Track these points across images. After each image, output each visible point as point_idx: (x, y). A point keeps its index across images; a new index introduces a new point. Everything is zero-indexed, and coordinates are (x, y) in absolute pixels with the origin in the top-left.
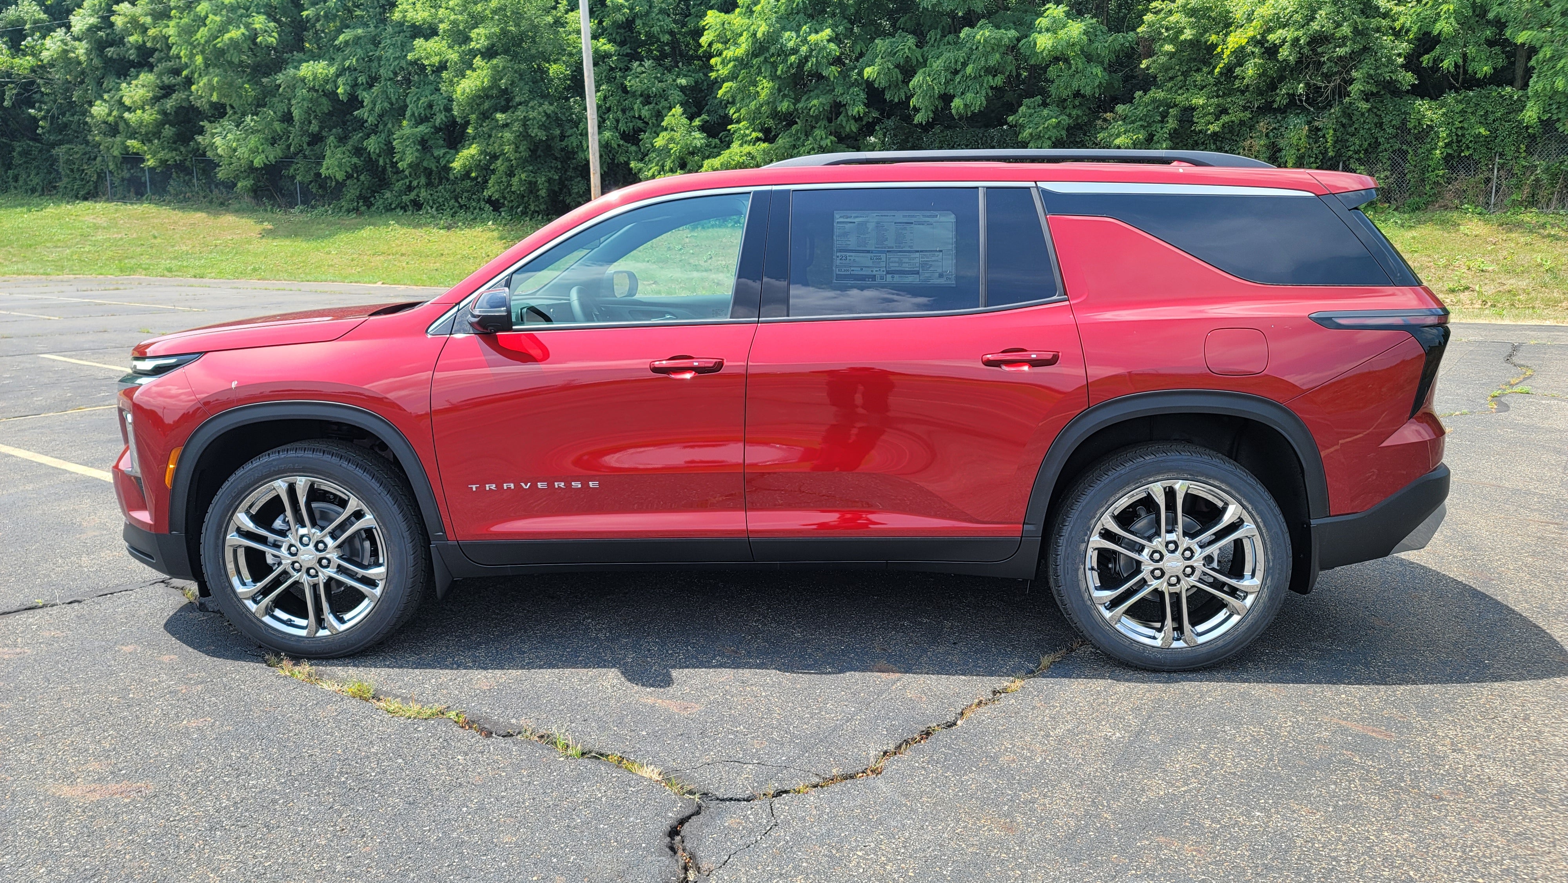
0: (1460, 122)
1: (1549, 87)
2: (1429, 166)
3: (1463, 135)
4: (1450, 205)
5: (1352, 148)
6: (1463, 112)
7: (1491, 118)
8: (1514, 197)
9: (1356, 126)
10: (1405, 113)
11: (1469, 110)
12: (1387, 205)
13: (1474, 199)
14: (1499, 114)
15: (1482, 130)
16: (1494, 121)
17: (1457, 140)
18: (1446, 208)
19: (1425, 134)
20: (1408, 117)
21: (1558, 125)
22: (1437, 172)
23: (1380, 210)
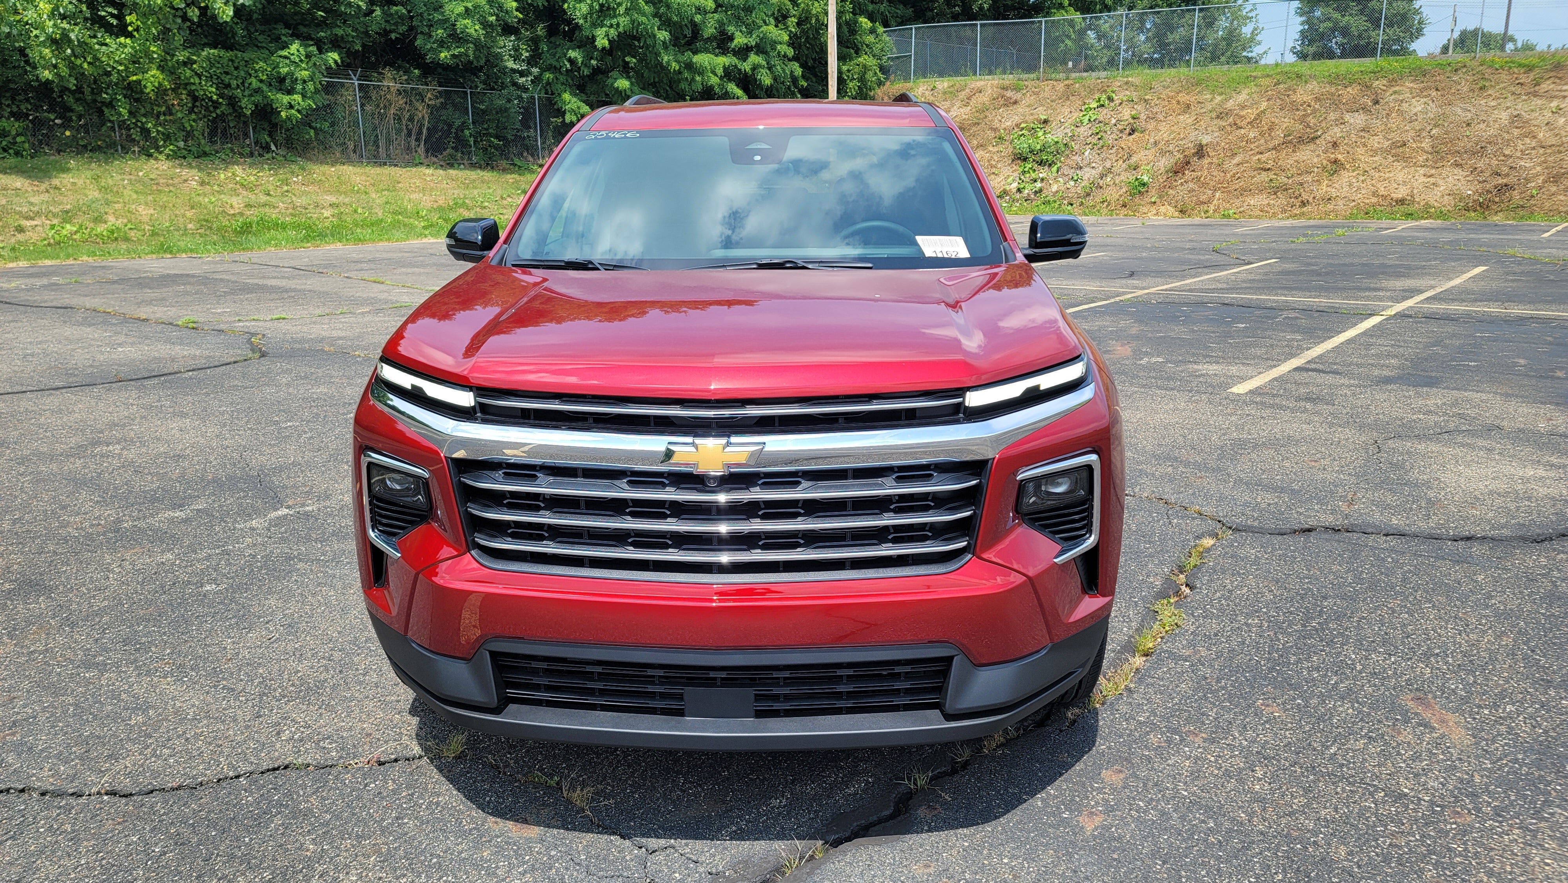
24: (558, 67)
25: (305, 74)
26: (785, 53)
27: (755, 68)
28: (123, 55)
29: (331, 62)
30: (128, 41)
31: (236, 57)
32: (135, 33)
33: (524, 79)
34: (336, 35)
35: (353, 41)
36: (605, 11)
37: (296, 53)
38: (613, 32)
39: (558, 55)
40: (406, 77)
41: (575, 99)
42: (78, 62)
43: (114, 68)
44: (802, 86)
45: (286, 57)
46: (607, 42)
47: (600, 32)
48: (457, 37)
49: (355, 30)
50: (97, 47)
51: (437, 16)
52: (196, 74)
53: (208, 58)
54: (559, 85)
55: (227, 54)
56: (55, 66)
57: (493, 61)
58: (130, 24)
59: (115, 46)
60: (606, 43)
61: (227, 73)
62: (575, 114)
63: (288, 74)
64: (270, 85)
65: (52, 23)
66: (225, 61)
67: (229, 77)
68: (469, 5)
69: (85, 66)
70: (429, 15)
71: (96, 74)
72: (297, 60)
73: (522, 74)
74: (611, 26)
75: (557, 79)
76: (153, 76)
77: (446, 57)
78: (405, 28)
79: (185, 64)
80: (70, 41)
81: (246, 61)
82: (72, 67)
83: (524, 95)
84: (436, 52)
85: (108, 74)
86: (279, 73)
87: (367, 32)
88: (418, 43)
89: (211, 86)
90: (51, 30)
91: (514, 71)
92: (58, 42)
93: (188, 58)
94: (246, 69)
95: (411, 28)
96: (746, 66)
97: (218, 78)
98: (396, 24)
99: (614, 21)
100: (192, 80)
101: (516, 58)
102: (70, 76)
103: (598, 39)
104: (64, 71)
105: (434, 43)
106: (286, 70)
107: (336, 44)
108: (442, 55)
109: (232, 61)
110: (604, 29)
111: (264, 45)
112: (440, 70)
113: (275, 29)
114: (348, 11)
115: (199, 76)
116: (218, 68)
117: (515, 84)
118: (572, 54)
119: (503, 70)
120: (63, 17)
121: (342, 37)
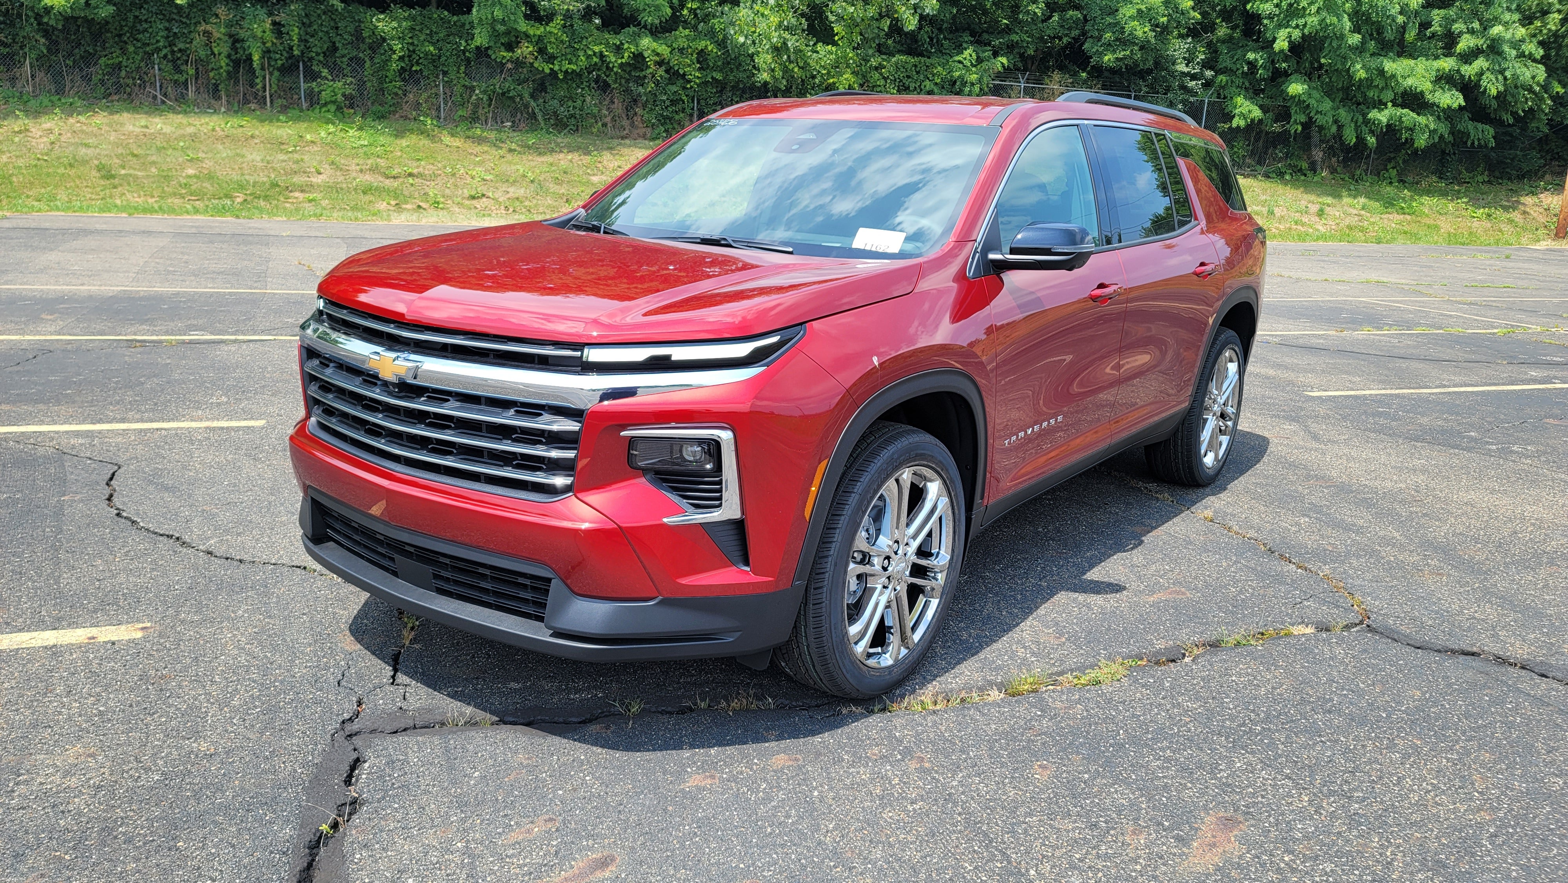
0: (410, 38)
1: (490, 16)
2: (387, 77)
3: (414, 51)
4: (410, 116)
5: (314, 50)
6: (412, 29)
7: (435, 38)
8: (460, 113)
9: (315, 27)
10: (360, 21)
11: (417, 28)
12: (352, 111)
13: (428, 112)
14: (441, 35)
15: (432, 48)
16: (438, 41)
17: (410, 55)
18: (406, 118)
19: (379, 43)
20: (363, 25)
21: (490, 52)
22: (394, 83)
23: (347, 116)
24: (1235, 70)
25: (974, 77)
26: (1530, 53)
27: (1481, 74)
28: (829, 60)
29: (999, 66)
30: (834, 49)
31: (920, 62)
32: (840, 42)
33: (1194, 83)
34: (1013, 41)
35: (1027, 47)
36: (1293, 12)
37: (968, 57)
38: (1296, 34)
39: (1236, 57)
40: (1070, 81)
41: (1248, 103)
42: (791, 66)
43: (819, 72)
44: (1558, 93)
45: (960, 62)
46: (1287, 44)
47: (1283, 34)
48: (1124, 41)
49: (1031, 36)
50: (809, 54)
51: (1109, 20)
52: (884, 78)
53: (897, 64)
54: (1234, 89)
55: (912, 60)
56: (773, 70)
57: (1162, 63)
58: (837, 34)
59: (824, 53)
60: (1285, 45)
61: (908, 77)
62: (1245, 118)
63: (959, 77)
64: (943, 88)
65: (777, 34)
66: (910, 66)
67: (910, 80)
68: (1143, 7)
69: (796, 70)
70: (1102, 19)
71: (804, 77)
72: (969, 64)
73: (1194, 77)
74: (1297, 26)
75: (1232, 82)
76: (846, 79)
77: (1109, 60)
78: (1077, 32)
79: (876, 68)
80: (788, 49)
81: (927, 66)
82: (785, 70)
83: (1192, 99)
84: (1101, 54)
85: (814, 77)
86: (952, 76)
87: (1042, 37)
88: (1086, 46)
89: (893, 88)
90: (775, 40)
91: (1183, 74)
92: (778, 50)
93: (880, 64)
94: (925, 73)
95: (1084, 33)
96: (1469, 70)
97: (901, 81)
98: (1070, 29)
99: (1301, 22)
100: (878, 83)
101: (1189, 61)
102: (783, 78)
103: (1277, 41)
104: (779, 74)
105: (1101, 46)
106: (958, 74)
107: (1011, 48)
108: (1106, 58)
109: (916, 66)
110: (1288, 30)
111: (948, 51)
112: (1106, 74)
113: (961, 36)
114: (1025, 18)
115: (885, 79)
116: (902, 72)
117: (1183, 88)
118: (1251, 56)
119: (1172, 74)
120: (787, 29)
121: (1017, 43)
